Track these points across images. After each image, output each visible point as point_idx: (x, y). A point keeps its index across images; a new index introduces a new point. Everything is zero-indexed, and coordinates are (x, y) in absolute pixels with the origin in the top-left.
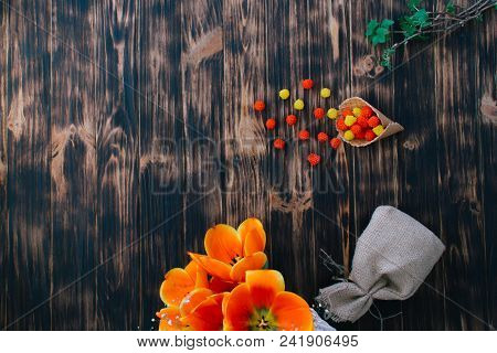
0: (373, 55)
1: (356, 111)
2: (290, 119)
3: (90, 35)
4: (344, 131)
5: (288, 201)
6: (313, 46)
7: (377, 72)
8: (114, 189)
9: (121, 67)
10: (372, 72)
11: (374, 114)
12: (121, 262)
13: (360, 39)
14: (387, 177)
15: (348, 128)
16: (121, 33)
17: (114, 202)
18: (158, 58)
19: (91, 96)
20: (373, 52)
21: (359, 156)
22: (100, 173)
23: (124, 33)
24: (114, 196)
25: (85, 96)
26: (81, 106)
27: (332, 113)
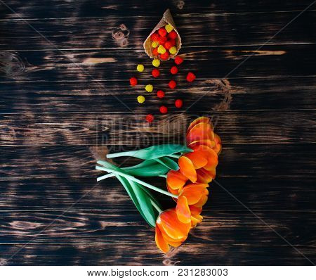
0: (112, 32)
1: (154, 45)
2: (160, 95)
3: (94, 248)
4: (170, 54)
5: (223, 97)
6: (104, 77)
7: (125, 29)
8: (213, 231)
9: (120, 224)
10: (125, 33)
11: (157, 32)
12: (271, 227)
13: (100, 42)
14: (205, 21)
15: (168, 51)
16: (93, 223)
17: (223, 231)
18: (112, 195)
19: (141, 247)
20: (110, 32)
21: (189, 43)
22: (201, 241)
23: (93, 221)
24: (219, 231)
25: (141, 252)
26: (149, 255)
27: (156, 63)
